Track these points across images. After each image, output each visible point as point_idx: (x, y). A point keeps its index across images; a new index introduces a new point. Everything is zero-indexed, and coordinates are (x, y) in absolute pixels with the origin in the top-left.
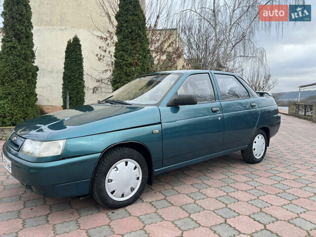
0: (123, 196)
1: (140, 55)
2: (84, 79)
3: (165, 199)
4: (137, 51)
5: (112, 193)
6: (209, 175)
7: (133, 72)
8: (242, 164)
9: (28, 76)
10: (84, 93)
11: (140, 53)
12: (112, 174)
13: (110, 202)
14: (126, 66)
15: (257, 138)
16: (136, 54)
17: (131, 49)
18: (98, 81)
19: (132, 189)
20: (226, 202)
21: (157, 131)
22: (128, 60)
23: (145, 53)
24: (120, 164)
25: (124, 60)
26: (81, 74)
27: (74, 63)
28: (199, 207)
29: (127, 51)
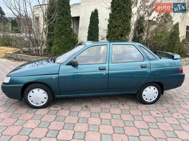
2: (99, 33)
3: (58, 110)
4: (121, 17)
5: (32, 102)
6: (102, 104)
7: (117, 31)
12: (31, 94)
13: (31, 105)
14: (113, 27)
15: (148, 88)
16: (120, 20)
17: (117, 17)
20: (80, 121)
21: (55, 78)
22: (114, 24)
23: (127, 19)
27: (94, 25)
28: (63, 119)
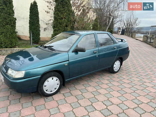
0: (51, 91)
1: (67, 13)
2: (40, 24)
3: (70, 92)
4: (65, 11)
5: (47, 90)
6: (92, 79)
7: (63, 22)
8: (108, 73)
9: (11, 23)
10: (40, 30)
11: (67, 12)
12: (46, 83)
13: (46, 94)
14: (60, 19)
15: (116, 62)
16: (64, 13)
17: (62, 10)
18: (47, 24)
19: (55, 89)
20: (95, 94)
21: (67, 64)
22: (60, 16)
23: (69, 12)
24: (50, 79)
25: (59, 16)
26: (38, 21)
27: (34, 16)
28: (83, 97)
29: (60, 11)
